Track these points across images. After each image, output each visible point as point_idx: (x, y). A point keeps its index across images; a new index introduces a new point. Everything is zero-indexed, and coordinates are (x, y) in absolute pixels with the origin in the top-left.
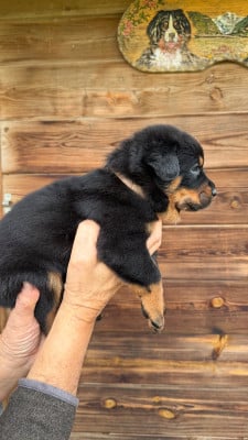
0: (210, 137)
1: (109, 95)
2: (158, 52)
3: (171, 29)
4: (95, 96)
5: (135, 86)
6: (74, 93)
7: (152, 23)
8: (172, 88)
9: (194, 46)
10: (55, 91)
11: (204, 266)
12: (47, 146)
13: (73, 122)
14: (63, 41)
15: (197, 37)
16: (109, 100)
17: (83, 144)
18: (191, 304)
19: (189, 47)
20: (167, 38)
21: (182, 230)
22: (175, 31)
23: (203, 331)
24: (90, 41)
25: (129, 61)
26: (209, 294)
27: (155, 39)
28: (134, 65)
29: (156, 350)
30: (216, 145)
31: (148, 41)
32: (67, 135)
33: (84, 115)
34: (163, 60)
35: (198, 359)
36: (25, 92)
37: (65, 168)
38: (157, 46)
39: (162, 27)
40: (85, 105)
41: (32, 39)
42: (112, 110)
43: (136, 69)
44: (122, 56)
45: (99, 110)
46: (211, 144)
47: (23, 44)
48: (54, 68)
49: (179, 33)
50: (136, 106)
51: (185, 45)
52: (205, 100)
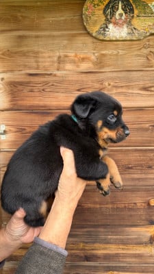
0: (147, 86)
1: (76, 56)
2: (111, 26)
3: (120, 11)
4: (66, 56)
5: (94, 50)
6: (51, 54)
7: (107, 6)
8: (120, 51)
9: (136, 22)
10: (38, 53)
11: (143, 176)
12: (32, 91)
13: (51, 74)
14: (44, 18)
15: (138, 16)
16: (76, 59)
17: (57, 90)
18: (135, 203)
19: (132, 23)
20: (117, 16)
21: (128, 150)
22: (123, 12)
23: (143, 223)
24: (62, 18)
25: (91, 32)
26: (147, 197)
27: (109, 17)
28: (94, 35)
29: (109, 237)
30: (151, 91)
31: (104, 18)
32: (46, 83)
33: (58, 70)
34: (114, 32)
35: (140, 243)
36: (16, 53)
37: (45, 106)
38: (110, 22)
39: (114, 9)
40: (59, 63)
41: (22, 16)
42: (78, 66)
43: (95, 38)
44: (85, 29)
45: (69, 66)
46: (148, 90)
47: (16, 19)
48: (37, 37)
49: (126, 13)
50: (96, 64)
51: (130, 22)
52: (143, 60)
